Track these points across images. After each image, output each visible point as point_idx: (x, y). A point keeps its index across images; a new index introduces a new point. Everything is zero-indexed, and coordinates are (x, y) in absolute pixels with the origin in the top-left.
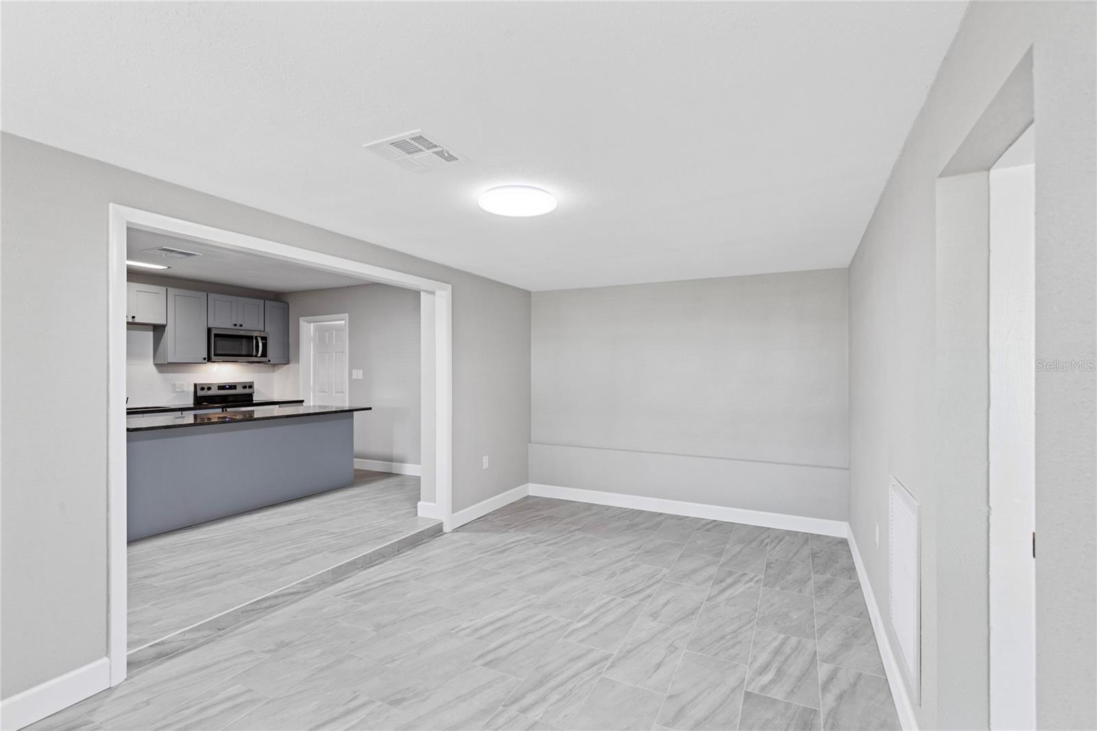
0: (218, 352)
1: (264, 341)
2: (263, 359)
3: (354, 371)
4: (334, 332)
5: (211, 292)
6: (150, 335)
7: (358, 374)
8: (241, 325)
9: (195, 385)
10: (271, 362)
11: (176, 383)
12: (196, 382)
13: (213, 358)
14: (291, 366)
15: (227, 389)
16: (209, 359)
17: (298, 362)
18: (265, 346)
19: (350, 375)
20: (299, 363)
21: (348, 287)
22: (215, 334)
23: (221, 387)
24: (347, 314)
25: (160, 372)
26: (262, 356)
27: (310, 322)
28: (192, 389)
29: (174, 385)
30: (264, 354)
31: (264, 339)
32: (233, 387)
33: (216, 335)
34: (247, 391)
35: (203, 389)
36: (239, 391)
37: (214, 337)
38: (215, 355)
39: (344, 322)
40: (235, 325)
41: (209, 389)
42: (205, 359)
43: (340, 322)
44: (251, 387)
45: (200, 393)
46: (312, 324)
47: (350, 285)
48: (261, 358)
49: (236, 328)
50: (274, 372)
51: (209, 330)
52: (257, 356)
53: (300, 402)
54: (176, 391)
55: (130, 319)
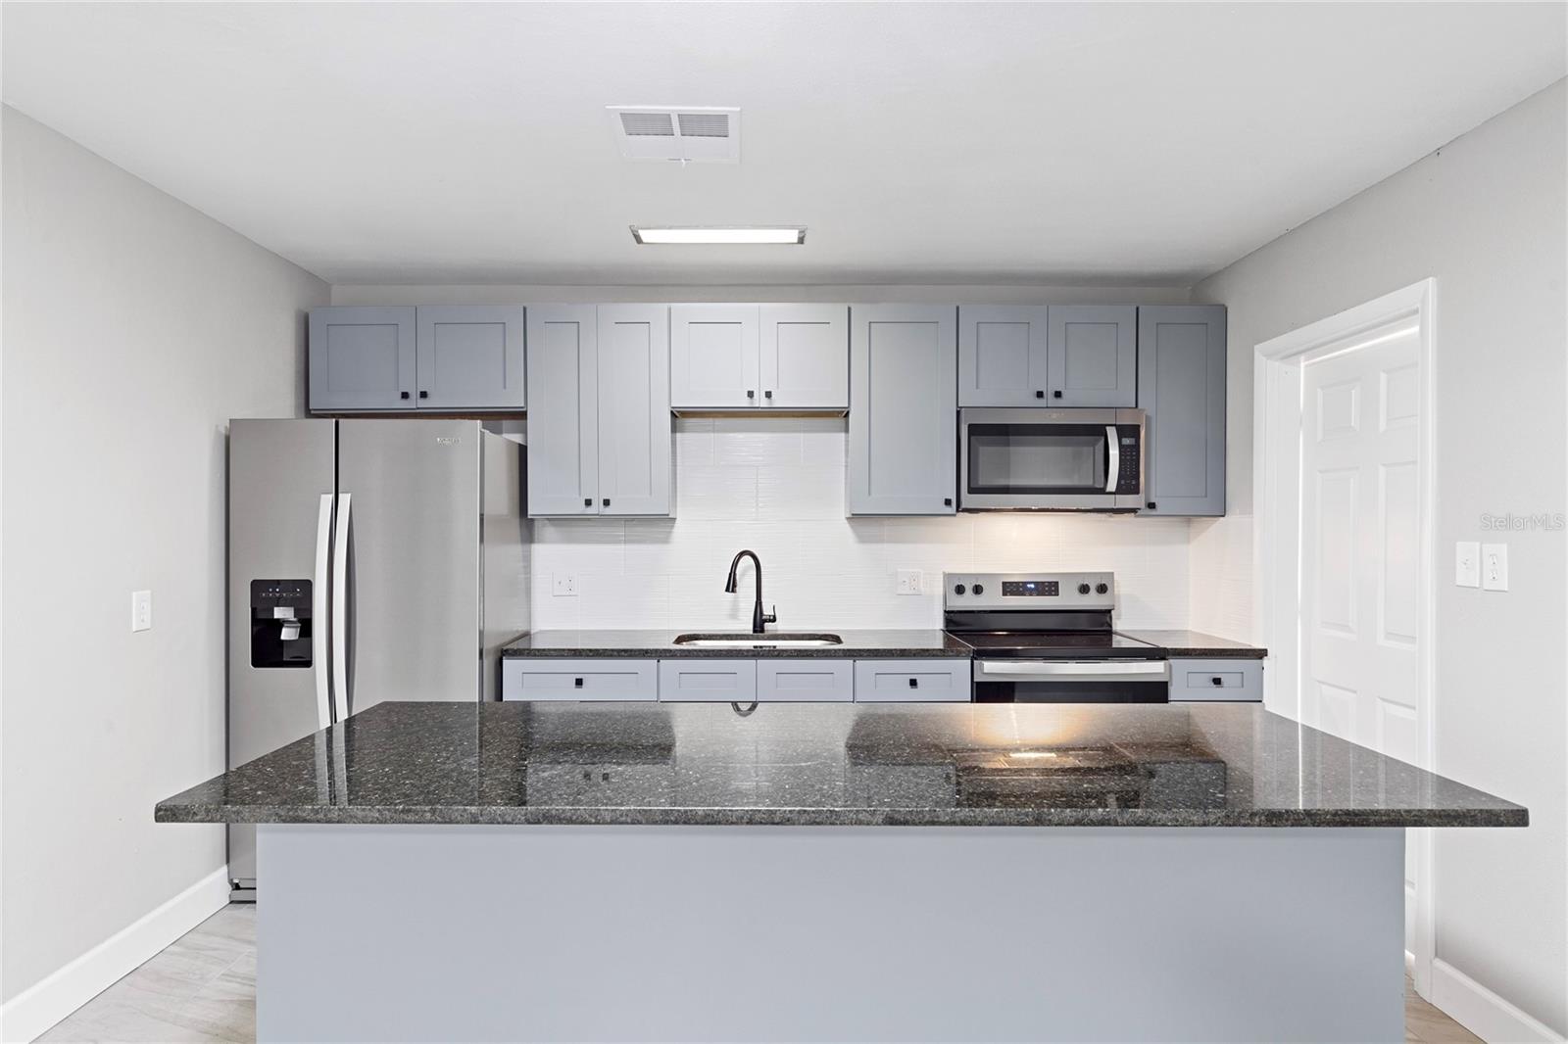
0: (982, 482)
1: (1127, 441)
2: (1127, 501)
3: (1466, 550)
4: (1383, 377)
8: (1058, 394)
9: (943, 580)
10: (1159, 510)
11: (900, 570)
12: (947, 571)
13: (972, 499)
14: (1232, 523)
15: (1031, 593)
16: (962, 504)
17: (1248, 508)
18: (1130, 457)
19: (1444, 567)
20: (1251, 513)
22: (970, 429)
23: (1011, 588)
24: (1431, 282)
25: (862, 539)
26: (1120, 490)
27: (1291, 356)
28: (941, 589)
29: (896, 575)
30: (1129, 482)
31: (1129, 432)
32: (1049, 588)
33: (974, 430)
34: (1093, 601)
35: (961, 590)
36: (1068, 599)
37: (970, 435)
38: (972, 490)
39: (1415, 327)
40: (1040, 395)
41: (979, 590)
42: (950, 503)
44: (1105, 588)
45: (959, 602)
46: (1303, 360)
48: (1119, 497)
49: (1041, 402)
50: (1188, 541)
51: (958, 418)
52: (1102, 491)
53: (1261, 654)
54: (899, 592)
55: (761, 402)
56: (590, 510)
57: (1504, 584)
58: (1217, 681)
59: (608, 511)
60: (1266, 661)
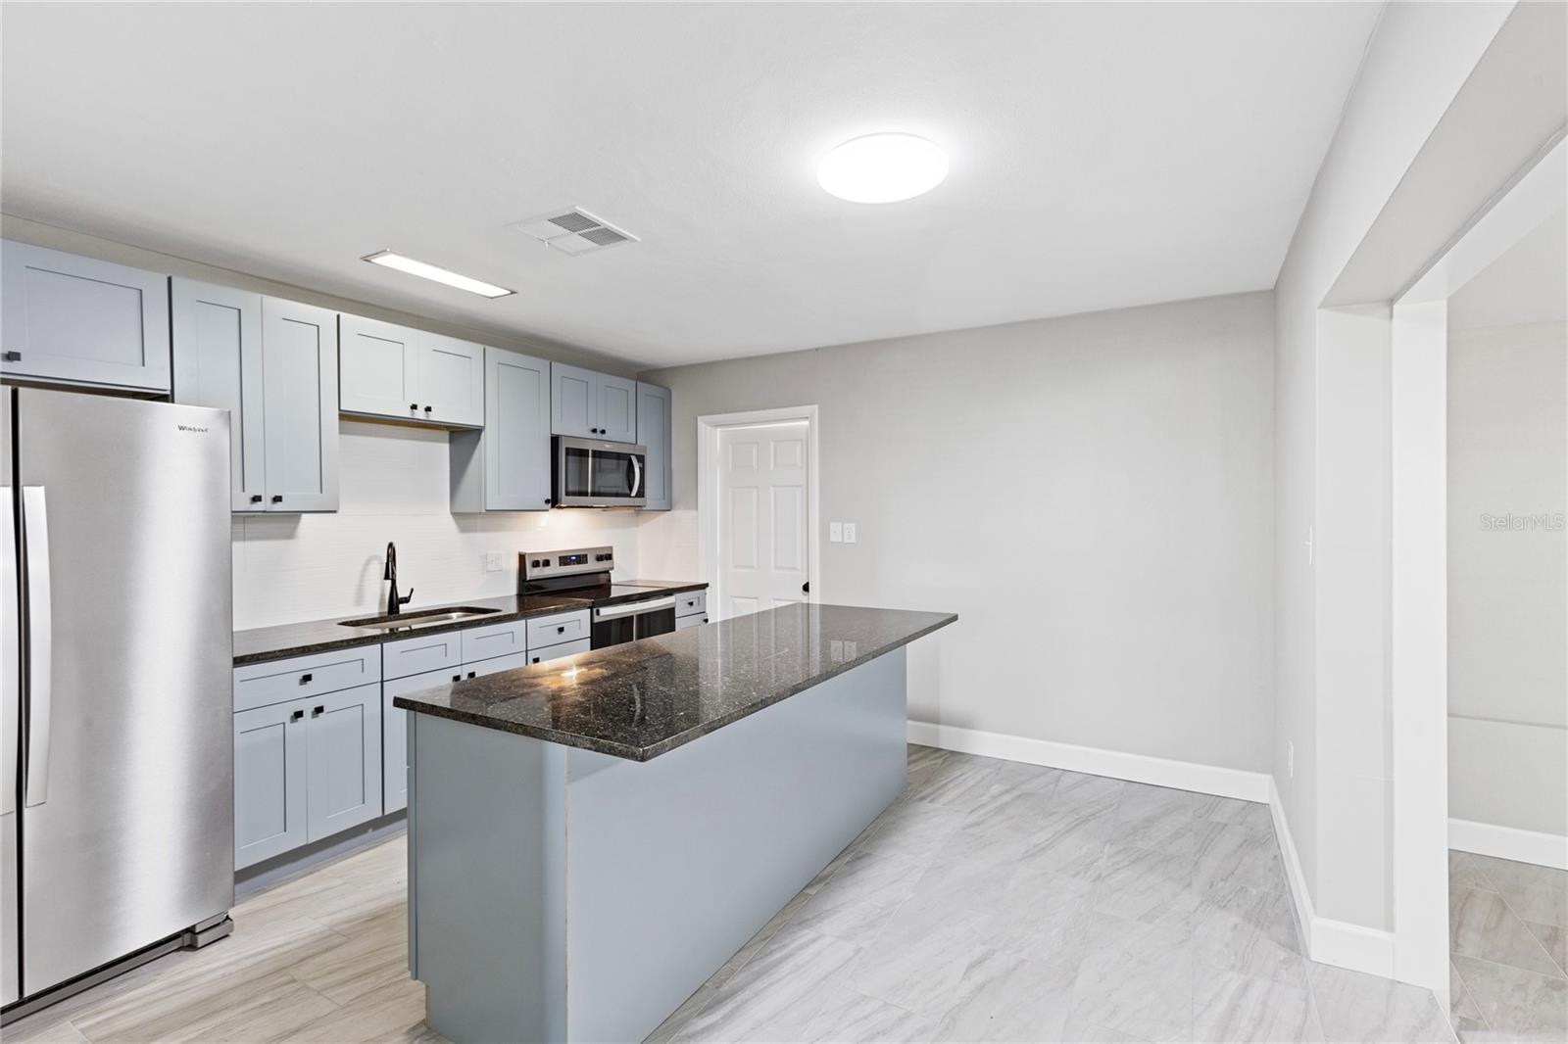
0: (574, 488)
1: (641, 466)
2: (638, 501)
3: (835, 527)
4: (772, 444)
5: (555, 361)
6: (442, 450)
7: (844, 532)
8: (603, 432)
9: (522, 557)
10: (648, 508)
11: (489, 552)
12: (523, 551)
13: (565, 500)
14: (677, 514)
15: (573, 563)
16: (554, 502)
17: (694, 505)
18: (642, 474)
19: (825, 532)
20: (697, 509)
21: (817, 349)
22: (567, 449)
23: (565, 560)
24: (816, 407)
25: (462, 530)
26: (637, 496)
27: (721, 425)
28: (515, 565)
29: (486, 556)
30: (641, 494)
31: (641, 459)
32: (581, 559)
33: (567, 452)
34: (603, 567)
35: (536, 564)
36: (591, 566)
37: (567, 454)
38: (567, 494)
39: (806, 423)
40: (594, 431)
41: (547, 563)
42: (547, 501)
43: (800, 422)
44: (609, 557)
45: (532, 573)
46: (719, 430)
47: (821, 346)
48: (636, 499)
49: (594, 436)
50: (637, 526)
51: (555, 441)
52: (629, 496)
53: (704, 586)
54: (489, 569)
55: (420, 414)
56: (258, 506)
57: (853, 540)
58: (691, 604)
59: (278, 507)
60: (708, 590)
